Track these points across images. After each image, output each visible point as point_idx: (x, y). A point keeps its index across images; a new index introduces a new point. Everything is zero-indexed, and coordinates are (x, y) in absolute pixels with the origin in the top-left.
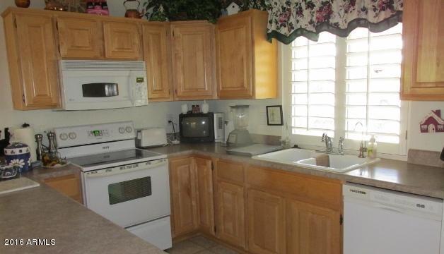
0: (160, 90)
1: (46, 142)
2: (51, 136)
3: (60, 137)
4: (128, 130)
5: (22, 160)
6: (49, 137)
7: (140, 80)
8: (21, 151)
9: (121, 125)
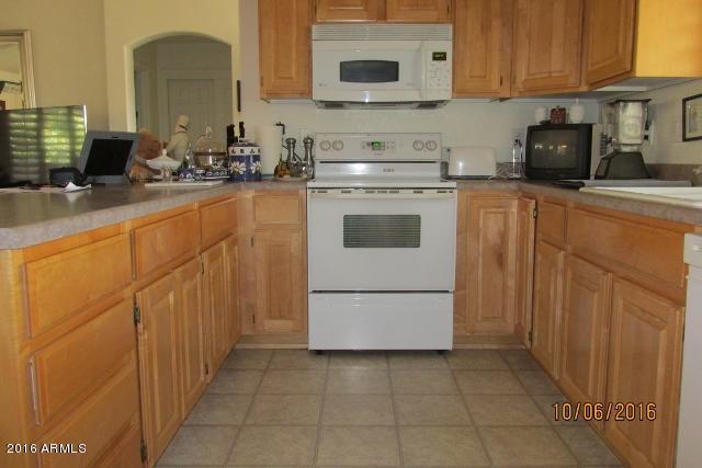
0: (481, 77)
1: (300, 151)
2: (309, 143)
3: (321, 144)
4: (429, 146)
5: (243, 164)
6: (306, 143)
7: (439, 56)
8: (242, 151)
9: (418, 138)
